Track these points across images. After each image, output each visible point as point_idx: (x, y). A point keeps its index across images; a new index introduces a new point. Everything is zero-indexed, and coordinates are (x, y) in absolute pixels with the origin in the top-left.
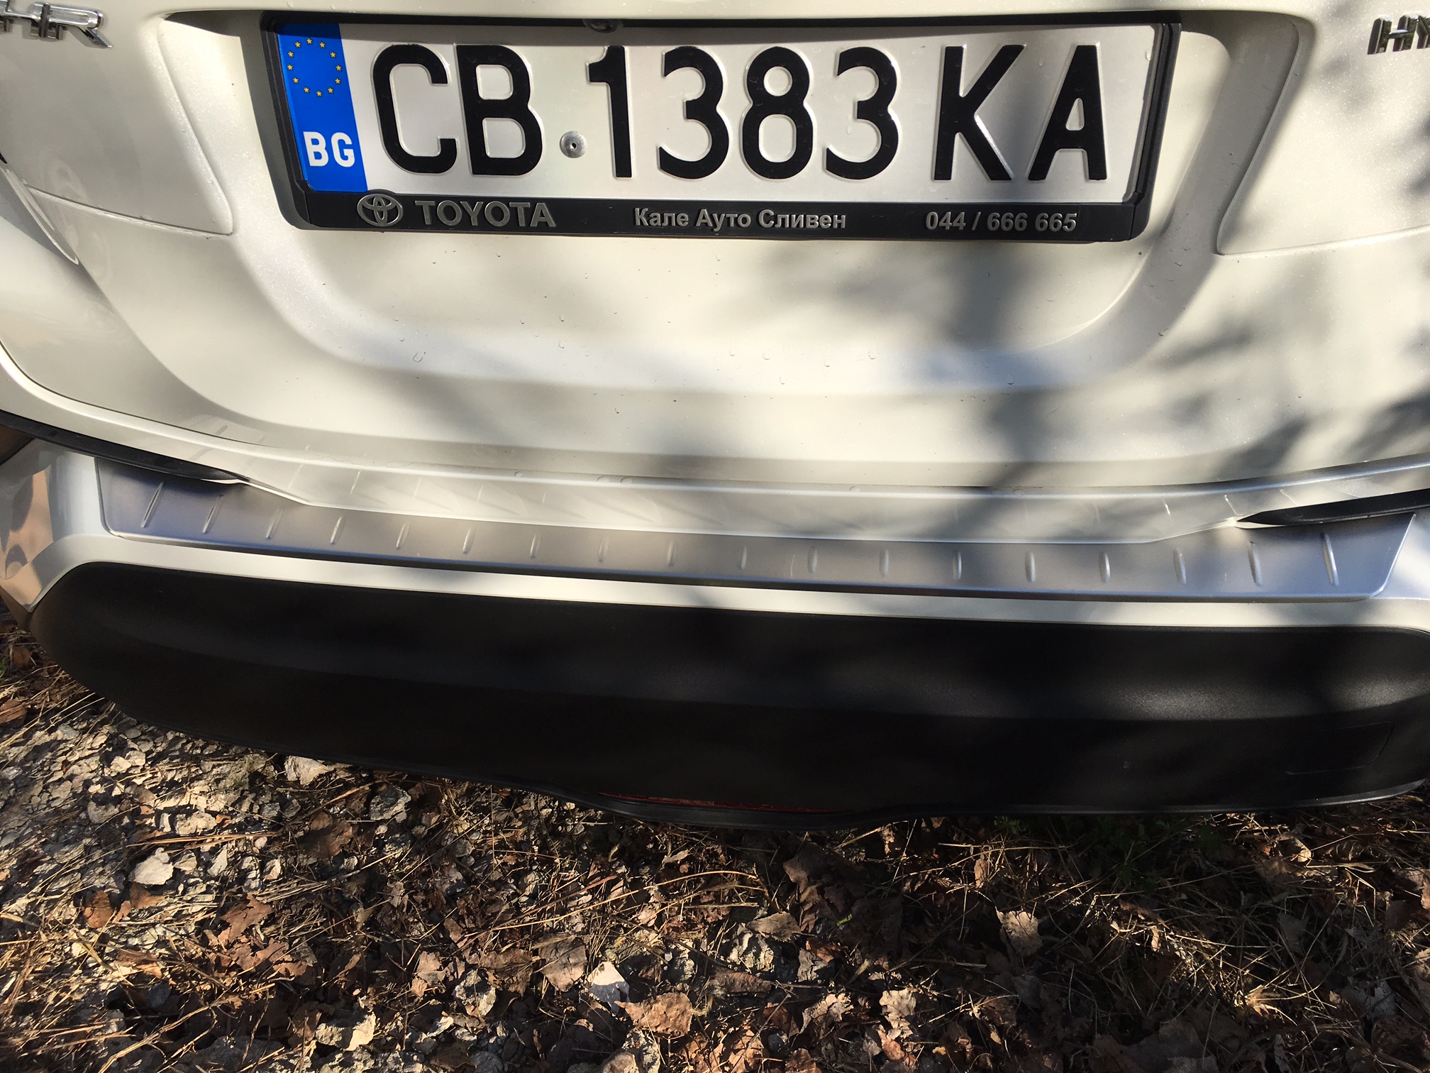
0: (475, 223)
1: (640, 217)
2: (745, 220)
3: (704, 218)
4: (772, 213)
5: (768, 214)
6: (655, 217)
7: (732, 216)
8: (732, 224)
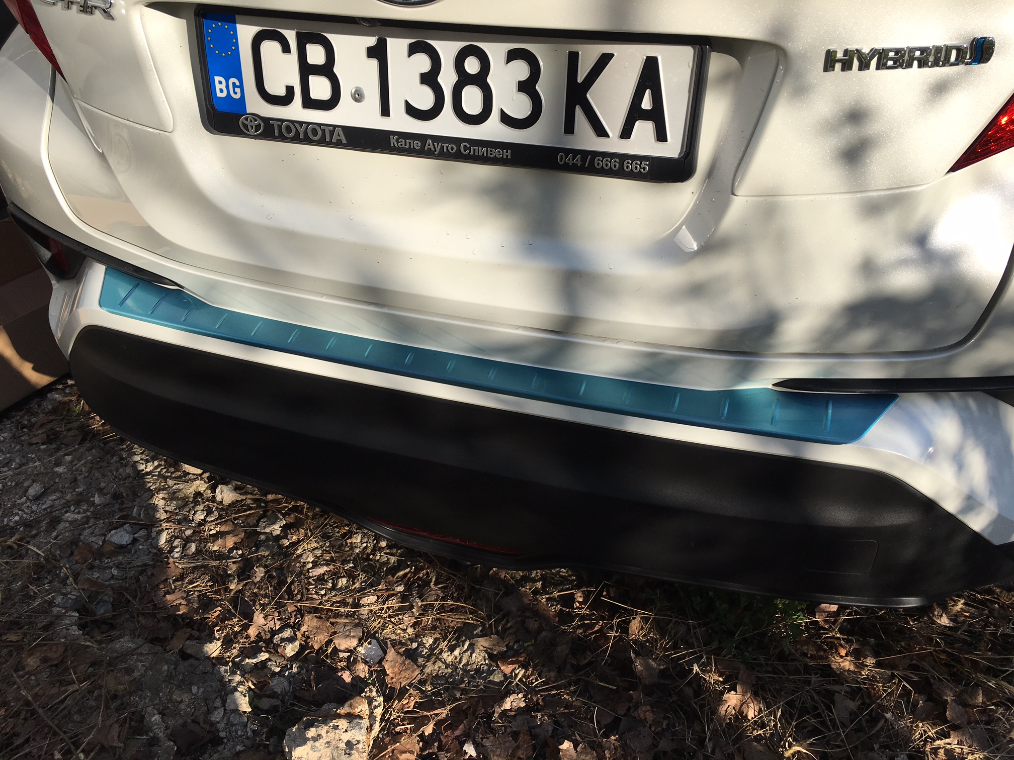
0: (302, 137)
1: (393, 140)
2: (452, 148)
3: (429, 145)
4: (468, 146)
5: (465, 146)
6: (402, 142)
7: (445, 145)
8: (445, 150)
